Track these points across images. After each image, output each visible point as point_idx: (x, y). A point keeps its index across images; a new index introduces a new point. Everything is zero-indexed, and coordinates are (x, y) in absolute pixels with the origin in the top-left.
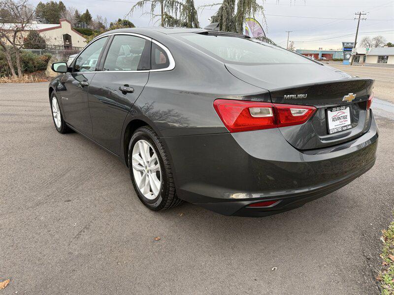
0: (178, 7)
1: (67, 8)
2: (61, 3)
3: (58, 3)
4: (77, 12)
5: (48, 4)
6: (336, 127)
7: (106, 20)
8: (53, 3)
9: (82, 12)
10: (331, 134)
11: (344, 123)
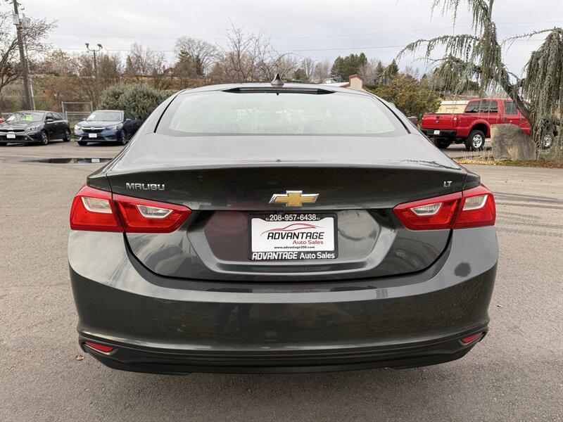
0: (472, 44)
1: (369, 61)
2: (363, 55)
3: (359, 55)
4: (380, 64)
5: (348, 57)
6: (276, 250)
7: (417, 71)
8: (352, 56)
9: (386, 64)
10: (254, 260)
11: (307, 245)
